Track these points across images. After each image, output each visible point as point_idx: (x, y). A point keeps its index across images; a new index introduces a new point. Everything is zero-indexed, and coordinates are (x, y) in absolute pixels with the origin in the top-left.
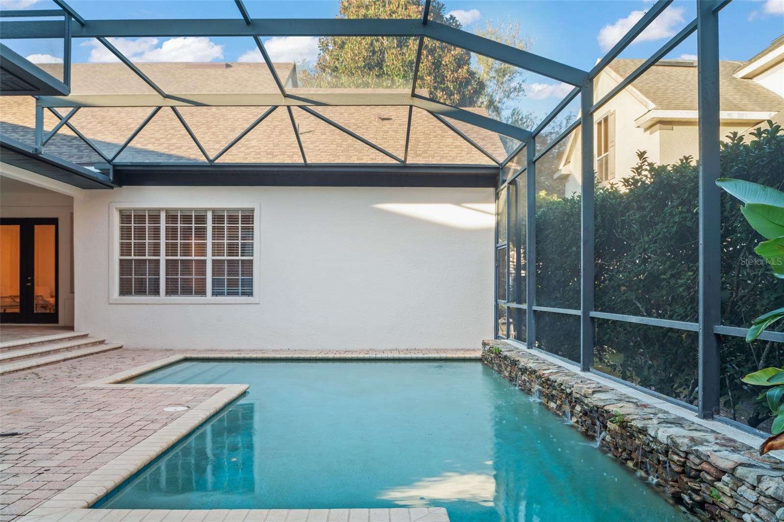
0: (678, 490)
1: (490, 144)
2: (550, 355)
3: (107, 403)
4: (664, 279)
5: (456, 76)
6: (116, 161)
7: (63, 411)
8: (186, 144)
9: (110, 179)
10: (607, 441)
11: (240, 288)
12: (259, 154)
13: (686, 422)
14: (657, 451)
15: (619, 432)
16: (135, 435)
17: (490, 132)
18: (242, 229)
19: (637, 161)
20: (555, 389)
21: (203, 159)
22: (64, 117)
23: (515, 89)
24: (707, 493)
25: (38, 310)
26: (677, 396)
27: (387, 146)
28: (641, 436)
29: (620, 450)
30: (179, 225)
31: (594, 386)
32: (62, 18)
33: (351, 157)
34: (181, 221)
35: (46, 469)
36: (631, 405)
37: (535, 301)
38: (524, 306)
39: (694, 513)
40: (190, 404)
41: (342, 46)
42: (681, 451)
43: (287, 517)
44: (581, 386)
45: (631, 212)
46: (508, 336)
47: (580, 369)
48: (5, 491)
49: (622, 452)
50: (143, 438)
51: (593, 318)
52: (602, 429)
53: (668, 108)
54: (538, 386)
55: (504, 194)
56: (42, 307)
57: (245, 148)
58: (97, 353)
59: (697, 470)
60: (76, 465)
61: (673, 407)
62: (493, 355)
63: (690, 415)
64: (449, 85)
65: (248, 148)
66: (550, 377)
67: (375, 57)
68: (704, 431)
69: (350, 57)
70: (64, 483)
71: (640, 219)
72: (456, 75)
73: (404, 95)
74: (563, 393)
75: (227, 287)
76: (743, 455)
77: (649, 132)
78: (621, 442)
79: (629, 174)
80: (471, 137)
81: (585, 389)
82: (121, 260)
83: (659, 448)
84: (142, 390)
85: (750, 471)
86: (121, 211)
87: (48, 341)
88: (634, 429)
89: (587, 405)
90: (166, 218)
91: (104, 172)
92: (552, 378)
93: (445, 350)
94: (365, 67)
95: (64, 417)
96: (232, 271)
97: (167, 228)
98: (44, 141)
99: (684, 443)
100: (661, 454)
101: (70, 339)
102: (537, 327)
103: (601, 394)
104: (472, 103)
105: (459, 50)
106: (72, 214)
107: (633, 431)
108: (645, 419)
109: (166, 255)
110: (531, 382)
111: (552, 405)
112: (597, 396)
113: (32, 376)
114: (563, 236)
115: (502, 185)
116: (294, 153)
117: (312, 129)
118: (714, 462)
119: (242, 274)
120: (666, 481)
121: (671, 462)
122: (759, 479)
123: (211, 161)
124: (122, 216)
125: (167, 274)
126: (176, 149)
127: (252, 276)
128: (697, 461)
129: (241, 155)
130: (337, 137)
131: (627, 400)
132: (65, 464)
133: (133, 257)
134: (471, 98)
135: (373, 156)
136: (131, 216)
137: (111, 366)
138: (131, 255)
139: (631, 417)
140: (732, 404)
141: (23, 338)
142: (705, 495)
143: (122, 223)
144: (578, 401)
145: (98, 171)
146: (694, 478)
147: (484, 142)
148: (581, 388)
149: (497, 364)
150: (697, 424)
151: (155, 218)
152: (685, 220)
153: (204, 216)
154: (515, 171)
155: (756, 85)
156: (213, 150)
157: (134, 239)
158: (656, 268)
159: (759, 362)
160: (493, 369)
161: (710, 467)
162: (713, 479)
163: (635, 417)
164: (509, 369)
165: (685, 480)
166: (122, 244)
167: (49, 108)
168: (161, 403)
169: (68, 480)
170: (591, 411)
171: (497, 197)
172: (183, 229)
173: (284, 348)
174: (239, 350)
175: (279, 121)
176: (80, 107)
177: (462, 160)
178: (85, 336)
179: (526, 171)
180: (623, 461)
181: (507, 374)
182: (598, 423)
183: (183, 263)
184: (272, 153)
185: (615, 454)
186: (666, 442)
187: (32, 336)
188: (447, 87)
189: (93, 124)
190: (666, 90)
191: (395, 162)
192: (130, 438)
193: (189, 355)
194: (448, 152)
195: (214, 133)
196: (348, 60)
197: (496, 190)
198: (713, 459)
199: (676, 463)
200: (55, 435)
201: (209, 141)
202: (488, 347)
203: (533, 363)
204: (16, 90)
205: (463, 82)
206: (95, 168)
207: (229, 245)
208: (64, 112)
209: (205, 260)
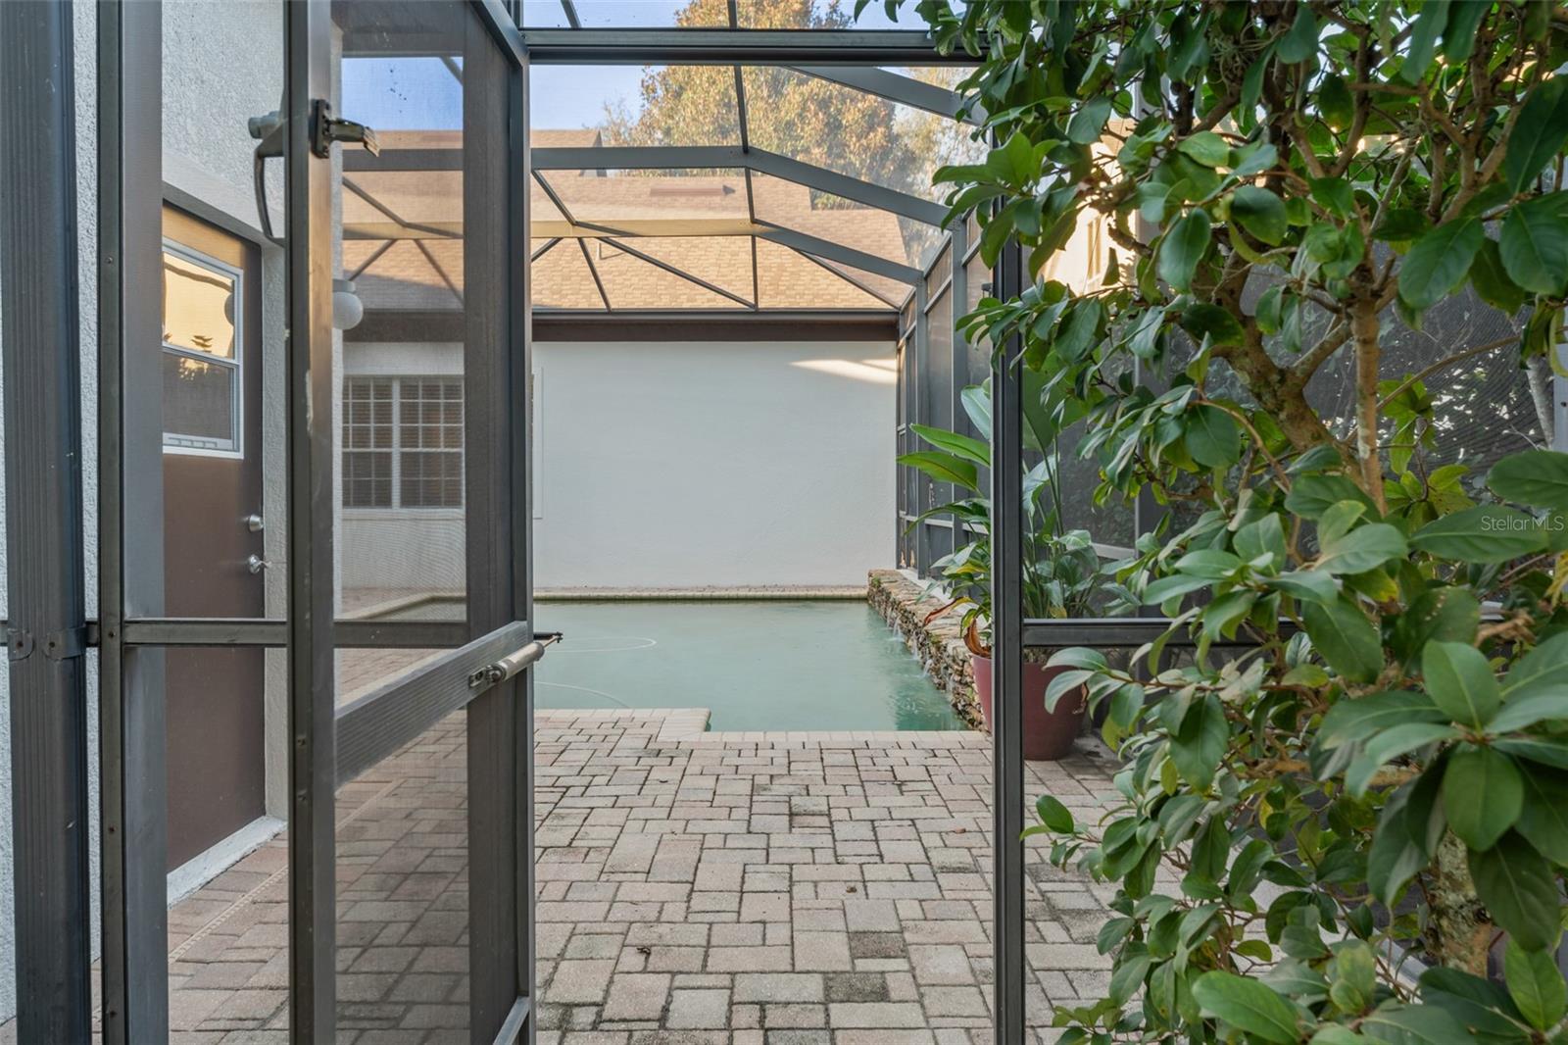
5: (865, 144)
30: (420, 401)
33: (678, 297)
34: (423, 394)
46: (907, 567)
55: (903, 351)
90: (401, 391)
97: (402, 405)
105: (871, 101)
109: (401, 446)
115: (901, 338)
116: (590, 295)
125: (403, 474)
133: (350, 449)
151: (384, 390)
171: (899, 352)
172: (427, 406)
183: (427, 458)
191: (740, 306)
193: (436, 594)
197: (893, 344)
202: (875, 582)
209: (459, 454)
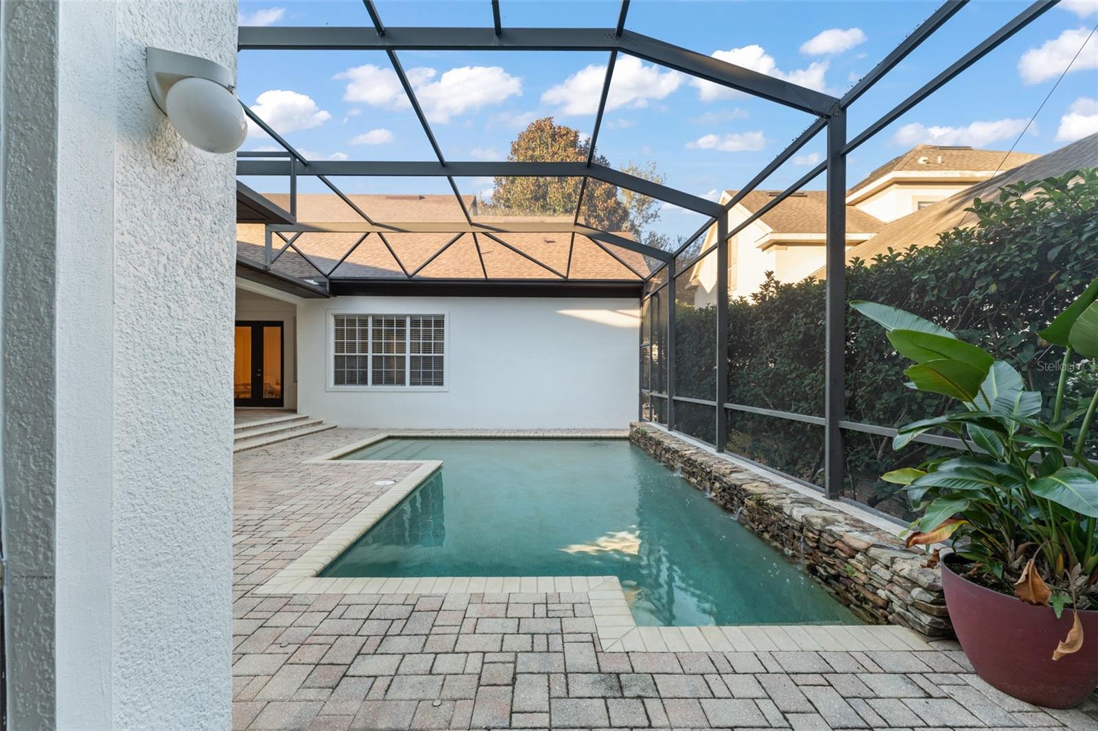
0: (812, 562)
1: (635, 262)
3: (327, 477)
6: (332, 275)
7: (290, 485)
9: (327, 291)
10: (744, 514)
11: (433, 379)
13: (815, 502)
14: (793, 528)
15: (756, 508)
16: (352, 507)
17: (635, 253)
18: (434, 331)
19: (764, 280)
20: (696, 468)
21: (403, 275)
22: (289, 240)
23: (652, 215)
24: (841, 568)
25: (266, 396)
26: (801, 476)
27: (552, 264)
28: (777, 513)
29: (757, 523)
31: (730, 466)
32: (288, 159)
35: (279, 539)
36: (764, 485)
37: (675, 392)
38: (665, 395)
39: (829, 584)
40: (396, 479)
41: (513, 182)
42: (815, 529)
44: (719, 466)
45: (760, 322)
46: (651, 420)
47: (715, 450)
48: (245, 561)
49: (758, 525)
50: (359, 510)
51: (726, 409)
52: (740, 504)
53: (782, 232)
54: (680, 464)
55: (647, 303)
56: (269, 392)
58: (316, 432)
59: (830, 547)
60: (304, 535)
61: (802, 487)
62: (639, 436)
63: (818, 496)
64: (600, 213)
66: (691, 457)
67: (540, 191)
68: (833, 511)
69: (519, 190)
70: (295, 553)
71: (768, 328)
72: (605, 205)
73: (568, 225)
74: (704, 471)
75: (423, 378)
76: (872, 536)
77: (766, 251)
78: (757, 516)
79: (758, 290)
80: (619, 256)
81: (724, 469)
82: (336, 356)
83: (794, 524)
84: (355, 465)
85: (884, 553)
86: (336, 316)
88: (770, 507)
89: (725, 483)
91: (322, 284)
92: (693, 458)
93: (599, 430)
94: (532, 199)
95: (292, 491)
96: (427, 365)
98: (272, 259)
99: (817, 522)
100: (796, 530)
101: (294, 420)
102: (676, 412)
103: (737, 474)
104: (619, 229)
105: (607, 185)
106: (295, 318)
108: (779, 499)
110: (674, 460)
111: (693, 480)
112: (734, 475)
113: (263, 453)
116: (477, 270)
117: (492, 250)
118: (847, 541)
119: (434, 367)
120: (801, 553)
121: (806, 538)
122: (893, 560)
123: (410, 276)
124: (336, 320)
125: (373, 368)
127: (443, 370)
128: (831, 539)
129: (434, 271)
130: (511, 256)
131: (760, 480)
132: (295, 535)
133: (345, 354)
134: (618, 224)
135: (541, 273)
136: (344, 320)
137: (329, 444)
138: (344, 352)
139: (766, 496)
140: (851, 486)
142: (839, 570)
143: (336, 326)
144: (716, 478)
145: (317, 283)
146: (829, 553)
147: (630, 261)
148: (720, 468)
149: (643, 443)
150: (826, 504)
152: (809, 330)
153: (404, 320)
154: (657, 285)
155: (858, 211)
156: (410, 267)
157: (347, 339)
159: (878, 450)
160: (639, 447)
161: (844, 546)
162: (847, 556)
163: (771, 496)
164: (654, 448)
165: (820, 554)
166: (336, 343)
167: (276, 233)
168: (373, 478)
169: (298, 550)
170: (729, 489)
171: (642, 305)
176: (302, 232)
178: (306, 418)
179: (668, 285)
180: (760, 533)
181: (652, 452)
182: (735, 498)
184: (458, 270)
185: (752, 526)
186: (801, 521)
187: (262, 419)
188: (599, 215)
190: (782, 216)
192: (349, 510)
193: (392, 434)
195: (412, 254)
196: (518, 193)
198: (847, 538)
199: (810, 539)
200: (284, 507)
201: (408, 259)
203: (675, 444)
205: (612, 210)
206: (315, 281)
207: (424, 344)
208: (289, 236)
209: (405, 357)
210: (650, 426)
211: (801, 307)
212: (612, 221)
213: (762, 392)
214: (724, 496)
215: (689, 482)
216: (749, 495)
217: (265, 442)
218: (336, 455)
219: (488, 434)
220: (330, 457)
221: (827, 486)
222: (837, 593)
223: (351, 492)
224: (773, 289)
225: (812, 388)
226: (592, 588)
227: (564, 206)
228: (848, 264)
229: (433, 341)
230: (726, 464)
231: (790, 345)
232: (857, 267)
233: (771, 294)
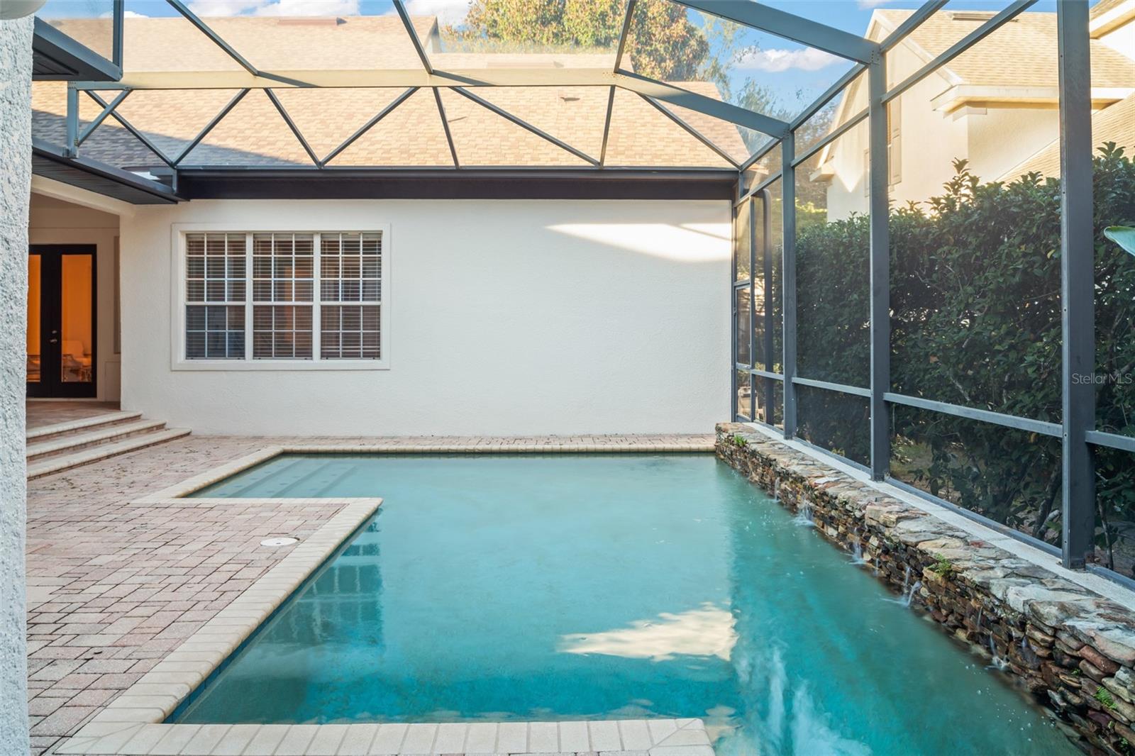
0: (1042, 683)
1: (723, 136)
2: (821, 451)
3: (177, 531)
4: (1000, 352)
5: (668, 34)
6: (181, 164)
7: (113, 545)
8: (282, 138)
9: (173, 191)
10: (922, 596)
11: (362, 347)
12: (388, 151)
13: (1046, 575)
14: (1007, 621)
15: (943, 584)
16: (221, 588)
18: (364, 261)
19: (952, 174)
20: (836, 509)
21: (307, 161)
22: (109, 103)
24: (1091, 693)
25: (66, 378)
27: (573, 139)
28: (979, 596)
29: (944, 612)
30: (273, 256)
31: (896, 508)
33: (522, 156)
34: (275, 250)
35: (97, 650)
36: (958, 543)
37: (795, 369)
38: (777, 375)
39: (1068, 721)
40: (300, 534)
42: (1047, 626)
43: (466, 738)
44: (877, 508)
45: (945, 248)
46: (753, 419)
47: (870, 477)
48: (38, 691)
49: (947, 616)
50: (236, 594)
51: (888, 404)
52: (914, 578)
53: (978, 83)
54: (808, 502)
55: (745, 210)
56: (71, 371)
57: (369, 143)
58: (155, 444)
59: (1072, 657)
60: (141, 643)
61: (1021, 546)
62: (733, 448)
63: (1050, 562)
64: (658, 46)
65: (372, 144)
66: (827, 490)
67: (552, 8)
68: (1076, 592)
69: (515, 6)
70: (124, 676)
71: (960, 260)
72: (667, 32)
73: (602, 71)
74: (849, 516)
75: (343, 345)
77: (951, 116)
78: (945, 600)
79: (942, 193)
80: (697, 128)
81: (884, 513)
82: (188, 307)
83: (1010, 617)
84: (225, 508)
86: (188, 236)
87: (83, 428)
88: (968, 584)
89: (888, 539)
90: (254, 246)
91: (165, 180)
92: (830, 491)
93: (660, 437)
94: (536, 22)
95: (116, 557)
96: (350, 322)
97: (255, 260)
98: (80, 139)
99: (1051, 613)
100: (1013, 626)
101: (115, 423)
102: (799, 406)
103: (910, 522)
104: (691, 74)
106: (117, 239)
107: (967, 586)
108: (983, 569)
109: (254, 300)
110: (795, 493)
111: (831, 531)
112: (903, 525)
113: (62, 485)
114: (837, 276)
115: (741, 197)
117: (464, 115)
118: (1102, 648)
119: (364, 326)
120: (1023, 668)
121: (1031, 641)
123: (320, 163)
124: (190, 242)
125: (255, 327)
126: (268, 144)
127: (379, 329)
128: (1074, 644)
129: (364, 154)
131: (950, 533)
132: (124, 642)
133: (205, 303)
134: (689, 65)
135: (554, 155)
136: (203, 242)
137: (175, 466)
138: (203, 300)
139: (961, 565)
140: (1107, 542)
141: (48, 424)
142: (1087, 697)
143: (190, 254)
144: (872, 530)
145: (156, 178)
146: (1070, 668)
147: (713, 132)
148: (878, 511)
149: (740, 460)
150: (1063, 578)
151: (238, 246)
152: (1032, 267)
153: (309, 242)
154: (764, 177)
155: (1106, 48)
156: (322, 147)
157: (208, 277)
158: (986, 334)
160: (733, 468)
161: (1096, 656)
162: (1100, 673)
163: (969, 564)
164: (760, 470)
165: (1055, 669)
166: (189, 284)
167: (87, 91)
168: (257, 532)
169: (130, 671)
170: (896, 549)
171: (735, 213)
172: (279, 261)
173: (425, 435)
174: (360, 438)
175: (416, 103)
176: (132, 90)
177: (684, 160)
178: (136, 418)
179: (782, 178)
180: (950, 629)
181: (757, 478)
182: (908, 569)
183: (278, 311)
184: (407, 151)
185: (937, 617)
186: (1021, 610)
187: (60, 420)
188: (656, 50)
189: (149, 107)
191: (585, 163)
192: (217, 595)
193: (288, 447)
194: (662, 148)
195: (322, 122)
196: (512, 11)
197: (733, 202)
198: (1100, 643)
199: (1038, 643)
200: (104, 589)
201: (316, 133)
202: (725, 435)
203: (798, 464)
204: (43, 74)
205: (678, 43)
206: (151, 174)
207: (345, 284)
208: (109, 96)
209: (311, 307)
210: (752, 431)
211: (1016, 225)
212: (679, 61)
213: (949, 373)
214: (886, 563)
215: (823, 535)
216: (930, 561)
217: (65, 464)
218: (191, 488)
219: (462, 447)
220: (180, 493)
221: (1066, 545)
222: (1083, 738)
223: (219, 559)
224: (968, 192)
225: (1038, 369)
226: (656, 742)
227: (593, 35)
228: (1096, 153)
229: (361, 279)
230: (889, 504)
231: (998, 291)
232: (1112, 160)
233: (964, 199)
